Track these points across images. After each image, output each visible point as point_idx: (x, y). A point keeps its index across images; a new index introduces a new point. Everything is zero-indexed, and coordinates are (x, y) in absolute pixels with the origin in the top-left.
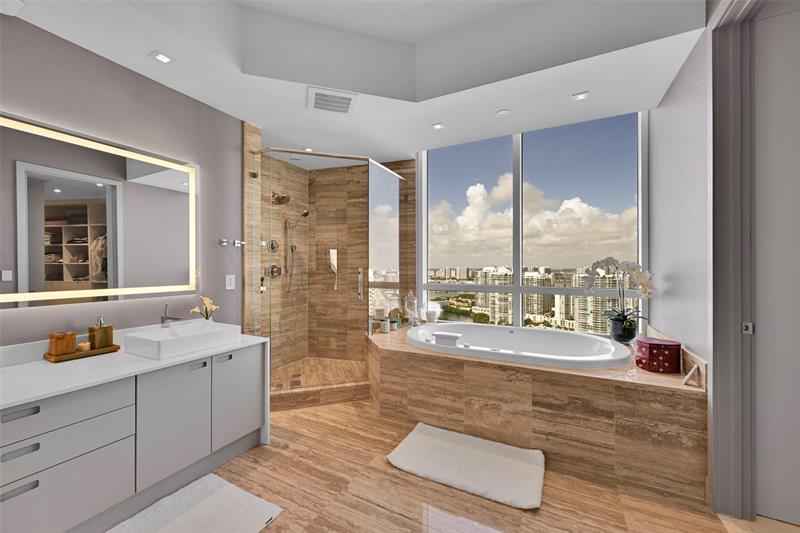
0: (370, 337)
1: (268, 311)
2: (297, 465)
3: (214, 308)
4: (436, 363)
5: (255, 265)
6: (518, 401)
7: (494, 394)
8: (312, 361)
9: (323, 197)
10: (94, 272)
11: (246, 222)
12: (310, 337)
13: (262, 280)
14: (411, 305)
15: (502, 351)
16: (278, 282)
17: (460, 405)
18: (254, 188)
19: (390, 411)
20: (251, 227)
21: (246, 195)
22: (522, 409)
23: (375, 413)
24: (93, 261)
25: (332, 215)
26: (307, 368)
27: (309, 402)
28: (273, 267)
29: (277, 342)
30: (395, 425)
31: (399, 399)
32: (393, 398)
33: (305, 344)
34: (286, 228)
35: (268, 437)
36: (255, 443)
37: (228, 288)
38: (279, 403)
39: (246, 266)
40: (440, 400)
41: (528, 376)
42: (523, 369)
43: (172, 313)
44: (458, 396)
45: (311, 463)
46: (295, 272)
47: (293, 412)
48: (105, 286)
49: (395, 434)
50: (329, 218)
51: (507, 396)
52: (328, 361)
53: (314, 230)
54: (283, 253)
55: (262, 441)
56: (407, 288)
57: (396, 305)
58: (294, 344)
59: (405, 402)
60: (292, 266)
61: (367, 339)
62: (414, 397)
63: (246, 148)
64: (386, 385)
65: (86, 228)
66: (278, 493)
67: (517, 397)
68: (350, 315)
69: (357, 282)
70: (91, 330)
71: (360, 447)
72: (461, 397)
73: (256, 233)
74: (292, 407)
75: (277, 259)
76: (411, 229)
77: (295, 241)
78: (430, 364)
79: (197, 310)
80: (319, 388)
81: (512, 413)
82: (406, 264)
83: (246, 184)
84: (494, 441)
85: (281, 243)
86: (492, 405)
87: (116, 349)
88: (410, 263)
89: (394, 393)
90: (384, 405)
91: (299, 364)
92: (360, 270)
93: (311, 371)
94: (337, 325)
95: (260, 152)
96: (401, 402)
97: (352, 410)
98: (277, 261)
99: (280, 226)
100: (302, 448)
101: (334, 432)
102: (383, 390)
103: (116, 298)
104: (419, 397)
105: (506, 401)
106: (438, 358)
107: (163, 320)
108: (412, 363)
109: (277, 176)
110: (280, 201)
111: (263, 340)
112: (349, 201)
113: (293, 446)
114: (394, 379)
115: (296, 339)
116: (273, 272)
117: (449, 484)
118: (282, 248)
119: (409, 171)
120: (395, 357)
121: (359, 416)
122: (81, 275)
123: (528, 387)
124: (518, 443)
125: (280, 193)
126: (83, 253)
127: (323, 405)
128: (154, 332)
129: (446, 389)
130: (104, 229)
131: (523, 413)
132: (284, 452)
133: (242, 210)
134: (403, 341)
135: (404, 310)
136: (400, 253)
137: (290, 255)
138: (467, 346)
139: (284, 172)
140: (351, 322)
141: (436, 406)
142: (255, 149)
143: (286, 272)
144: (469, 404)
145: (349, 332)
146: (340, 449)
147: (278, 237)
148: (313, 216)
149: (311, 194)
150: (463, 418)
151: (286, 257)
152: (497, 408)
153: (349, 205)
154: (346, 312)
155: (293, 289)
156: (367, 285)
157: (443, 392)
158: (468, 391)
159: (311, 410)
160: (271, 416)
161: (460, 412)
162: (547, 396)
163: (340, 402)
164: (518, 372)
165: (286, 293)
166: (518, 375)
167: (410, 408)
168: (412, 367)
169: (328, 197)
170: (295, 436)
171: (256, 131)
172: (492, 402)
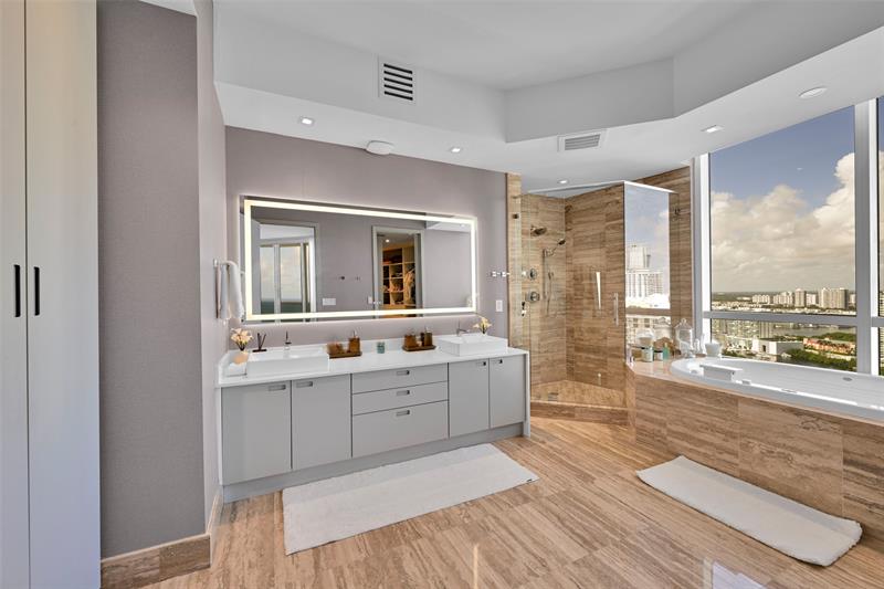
0: (628, 364)
1: (527, 333)
2: (551, 456)
3: (489, 325)
4: (700, 395)
5: (517, 292)
6: (821, 455)
7: (781, 441)
8: (571, 384)
9: (580, 223)
10: (407, 298)
11: (510, 256)
12: (568, 361)
13: (523, 304)
14: (684, 335)
15: (799, 393)
16: (537, 307)
17: (732, 445)
18: (515, 226)
19: (647, 438)
20: (514, 260)
21: (510, 234)
22: (826, 465)
23: (632, 438)
24: (407, 290)
25: (589, 240)
26: (564, 389)
27: (564, 415)
28: (533, 293)
29: (536, 362)
30: (653, 453)
31: (657, 428)
32: (649, 426)
33: (563, 367)
34: (544, 257)
35: (528, 432)
36: (519, 433)
37: (498, 310)
38: (537, 409)
39: (511, 293)
40: (706, 436)
41: (836, 426)
42: (827, 416)
43: (462, 328)
44: (731, 435)
45: (563, 458)
46: (552, 297)
47: (550, 421)
48: (414, 308)
49: (650, 459)
50: (587, 244)
51: (802, 445)
52: (587, 386)
53: (571, 256)
54: (541, 281)
55: (525, 433)
56: (680, 316)
57: (666, 334)
58: (553, 366)
59: (664, 432)
60: (550, 292)
61: (625, 366)
62: (673, 428)
63: (509, 195)
64: (642, 411)
65: (401, 266)
67: (817, 449)
68: (610, 342)
69: (612, 309)
70: (422, 334)
71: (610, 459)
72: (734, 438)
73: (518, 265)
74: (549, 417)
75: (536, 286)
76: (686, 247)
77: (552, 269)
78: (694, 396)
79: (477, 326)
80: (574, 405)
81: (811, 468)
82: (679, 287)
83: (510, 225)
84: (782, 495)
85: (540, 271)
86: (778, 453)
87: (433, 348)
88: (683, 287)
89: (652, 420)
90: (640, 431)
91: (558, 384)
92: (616, 295)
93: (569, 392)
94: (596, 351)
95: (521, 196)
96: (659, 431)
97: (607, 431)
98: (536, 287)
99: (539, 256)
100: (556, 446)
101: (587, 443)
102: (638, 415)
103: (421, 315)
104: (681, 429)
105: (800, 452)
106: (705, 390)
107: (458, 332)
108: (673, 392)
109: (535, 210)
110: (538, 232)
111: (525, 352)
112: (608, 224)
113: (548, 443)
114: (651, 406)
115: (554, 361)
116: (532, 298)
117: (702, 510)
118: (540, 275)
119: (681, 180)
120: (650, 383)
121: (613, 437)
122: (399, 299)
123: (837, 441)
124: (820, 506)
125: (538, 224)
126: (400, 283)
127: (578, 420)
128: (453, 339)
129: (714, 426)
130: (413, 265)
131: (829, 471)
132: (543, 446)
133: (507, 247)
134: (667, 370)
135: (675, 341)
136: (671, 276)
137: (547, 281)
138: (748, 383)
139: (541, 205)
140: (611, 349)
141: (703, 443)
142: (516, 195)
143: (545, 297)
144: (745, 446)
145: (609, 359)
146: (591, 455)
147: (537, 265)
148: (570, 243)
149: (568, 221)
150: (737, 461)
151: (544, 284)
152: (787, 458)
153: (607, 228)
154: (606, 338)
155: (551, 313)
156: (623, 310)
157: (712, 428)
158: (745, 432)
159: (568, 422)
160: (530, 419)
161: (735, 454)
162: (869, 456)
163: (596, 422)
164: (818, 419)
165: (545, 317)
166: (820, 422)
167: (669, 438)
168: (670, 396)
169: (585, 222)
170: (552, 438)
171: (517, 178)
172: (778, 450)
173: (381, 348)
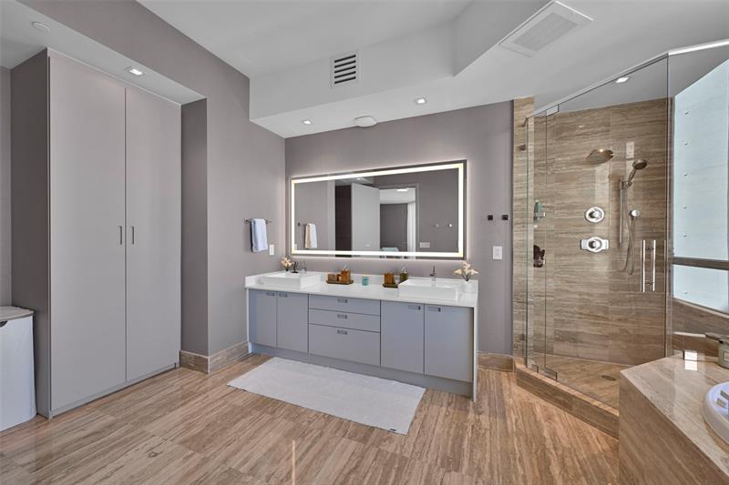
2: (461, 427)
16: (604, 257)
18: (523, 159)
31: (636, 473)
32: (630, 464)
34: (618, 190)
36: (469, 393)
37: (495, 257)
45: (468, 436)
54: (614, 222)
63: (516, 124)
66: (422, 427)
79: (459, 271)
80: (575, 393)
85: (610, 209)
90: (623, 467)
100: (485, 423)
107: (432, 276)
109: (602, 128)
113: (483, 416)
114: (631, 433)
118: (612, 215)
132: (471, 414)
137: (625, 222)
139: (613, 120)
143: (619, 246)
151: (618, 227)
171: (527, 102)
173: (365, 282)
